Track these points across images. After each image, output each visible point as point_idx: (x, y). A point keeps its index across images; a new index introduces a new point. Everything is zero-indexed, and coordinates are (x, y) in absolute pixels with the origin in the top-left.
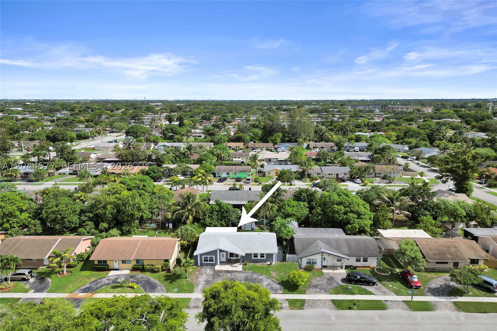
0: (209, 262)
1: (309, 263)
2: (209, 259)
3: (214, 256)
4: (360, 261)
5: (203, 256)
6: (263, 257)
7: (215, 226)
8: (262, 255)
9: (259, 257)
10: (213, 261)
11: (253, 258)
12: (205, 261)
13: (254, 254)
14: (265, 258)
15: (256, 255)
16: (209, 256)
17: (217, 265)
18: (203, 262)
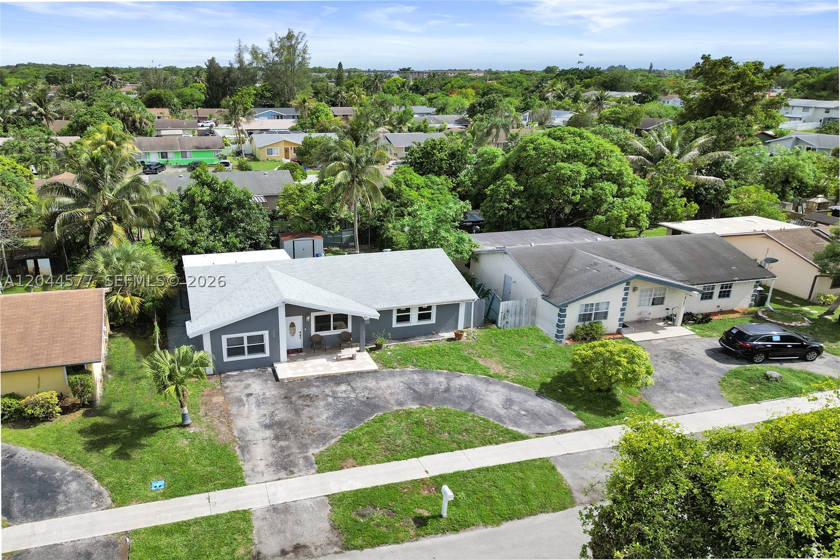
0: (247, 357)
1: (584, 318)
2: (246, 344)
3: (266, 333)
5: (224, 338)
6: (428, 316)
7: (208, 251)
8: (424, 314)
9: (414, 321)
10: (261, 349)
11: (395, 325)
12: (231, 353)
13: (399, 311)
14: (433, 321)
15: (403, 316)
16: (245, 335)
17: (279, 361)
18: (226, 359)
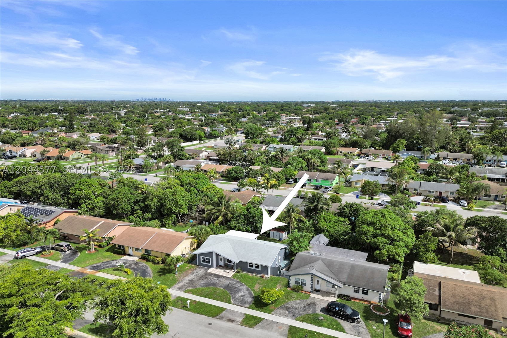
0: (206, 263)
1: (297, 283)
2: (206, 260)
3: (210, 258)
4: (359, 293)
5: (201, 257)
6: (258, 268)
8: (257, 266)
9: (254, 268)
10: (209, 262)
11: (248, 267)
12: (203, 261)
13: (249, 263)
14: (260, 269)
15: (251, 265)
16: (206, 257)
17: (213, 267)
18: (201, 262)
